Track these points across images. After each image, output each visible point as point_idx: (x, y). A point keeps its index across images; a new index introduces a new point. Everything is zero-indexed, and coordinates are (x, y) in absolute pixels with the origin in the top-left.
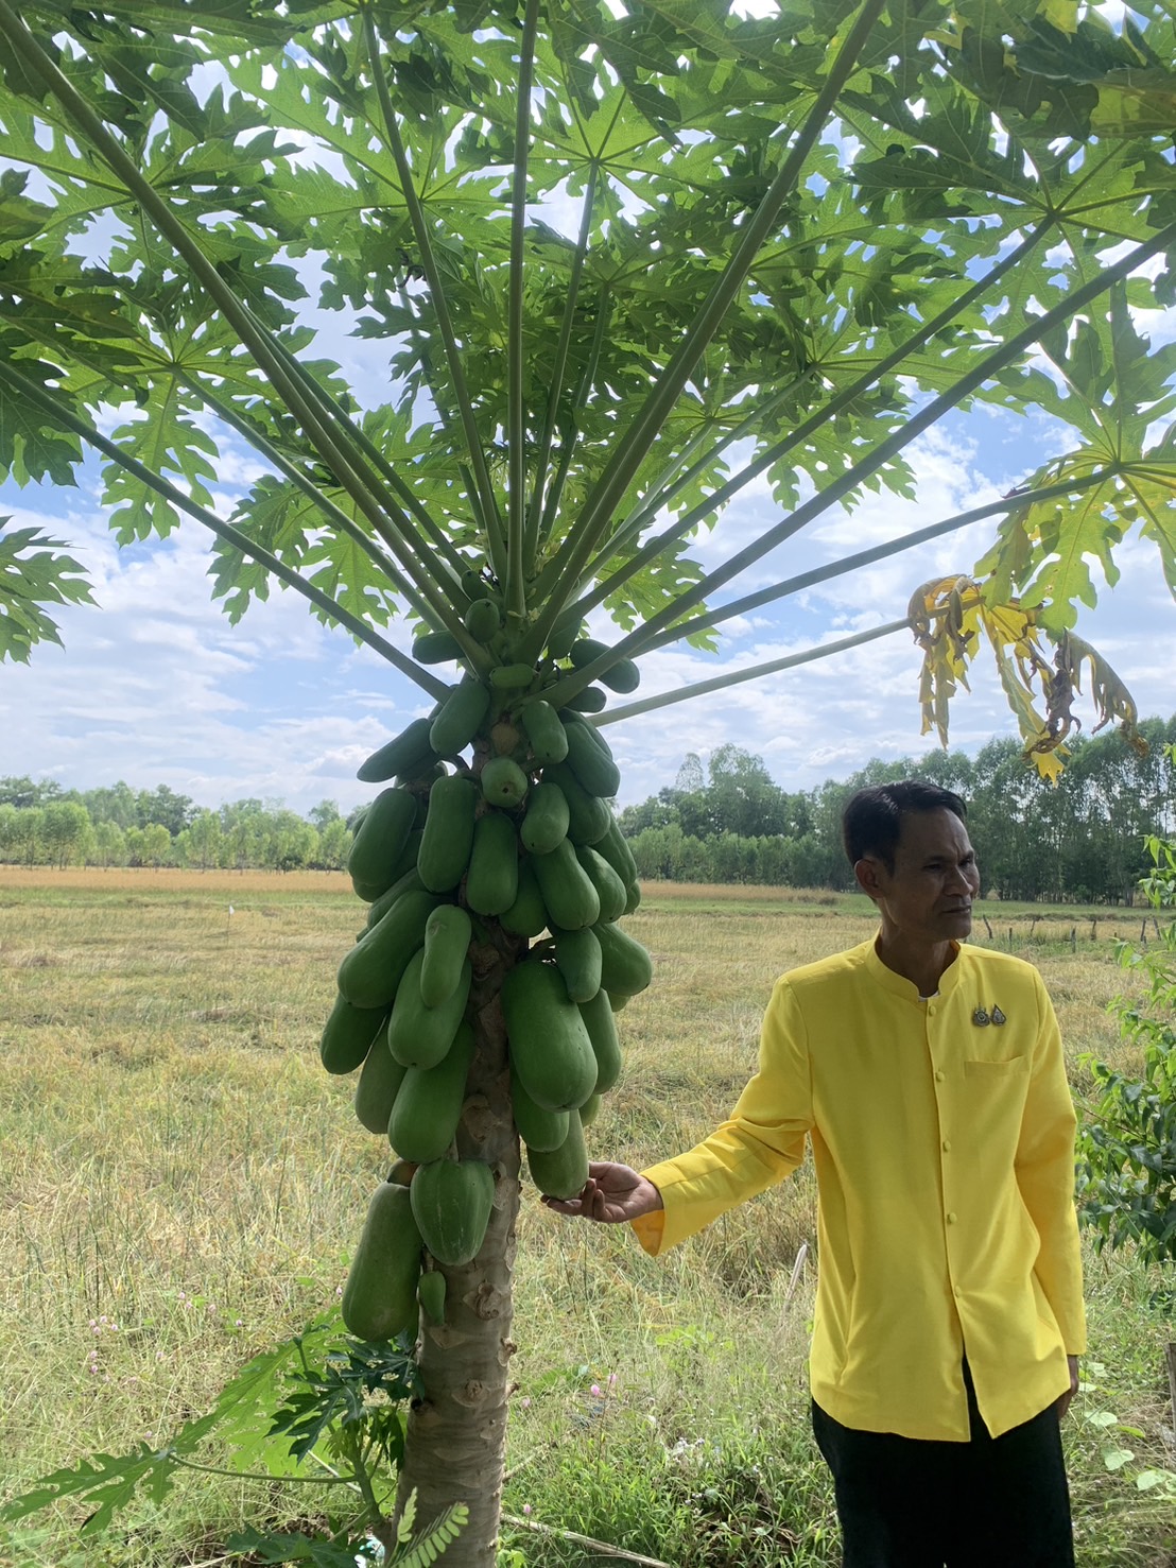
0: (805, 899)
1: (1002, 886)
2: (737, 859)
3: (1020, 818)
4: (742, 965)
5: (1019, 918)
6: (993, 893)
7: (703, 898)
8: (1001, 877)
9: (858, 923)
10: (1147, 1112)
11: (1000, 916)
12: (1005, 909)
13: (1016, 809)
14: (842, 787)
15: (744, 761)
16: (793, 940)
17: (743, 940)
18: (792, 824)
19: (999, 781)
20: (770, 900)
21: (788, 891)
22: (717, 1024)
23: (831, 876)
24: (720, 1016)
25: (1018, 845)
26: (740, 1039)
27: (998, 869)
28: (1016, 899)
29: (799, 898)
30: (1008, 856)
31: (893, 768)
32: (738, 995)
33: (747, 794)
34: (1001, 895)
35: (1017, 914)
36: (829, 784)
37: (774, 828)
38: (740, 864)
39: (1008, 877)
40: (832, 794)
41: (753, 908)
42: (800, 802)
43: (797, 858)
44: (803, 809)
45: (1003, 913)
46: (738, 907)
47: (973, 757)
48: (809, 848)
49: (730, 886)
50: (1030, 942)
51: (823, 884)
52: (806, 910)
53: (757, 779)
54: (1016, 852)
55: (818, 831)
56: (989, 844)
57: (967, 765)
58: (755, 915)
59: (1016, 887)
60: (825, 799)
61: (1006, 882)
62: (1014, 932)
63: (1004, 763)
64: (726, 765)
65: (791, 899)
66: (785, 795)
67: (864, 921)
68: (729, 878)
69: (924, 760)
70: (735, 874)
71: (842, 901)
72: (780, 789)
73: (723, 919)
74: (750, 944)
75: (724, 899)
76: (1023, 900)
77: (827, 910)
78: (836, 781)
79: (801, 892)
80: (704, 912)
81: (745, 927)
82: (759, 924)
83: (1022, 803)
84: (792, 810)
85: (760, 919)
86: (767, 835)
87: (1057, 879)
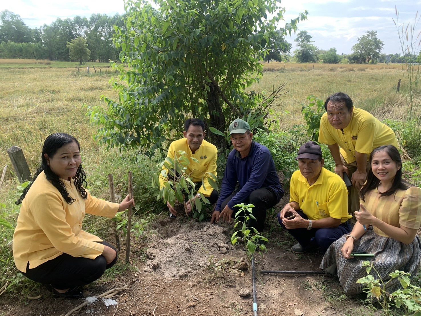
0: (41, 63)
1: (100, 59)
2: (16, 51)
3: (103, 38)
4: (17, 83)
5: (104, 67)
6: (97, 61)
7: (4, 63)
8: (99, 56)
9: (58, 70)
10: (119, 110)
11: (99, 67)
12: (100, 65)
13: (102, 36)
14: (49, 27)
15: (13, 16)
16: (37, 76)
17: (17, 76)
18: (34, 39)
19: (96, 28)
20: (29, 64)
21: (35, 61)
22: (6, 102)
23: (49, 56)
24: (7, 100)
25: (103, 47)
26: (14, 106)
27: (98, 54)
28: (104, 62)
29: (39, 63)
30: (101, 50)
31: (64, 22)
32: (14, 93)
33: (16, 28)
34: (99, 61)
35: (104, 66)
36: (45, 26)
37: (27, 40)
38: (17, 52)
39: (101, 56)
40: (46, 29)
41: (23, 66)
42: (36, 31)
43: (36, 50)
44: (37, 34)
45: (99, 66)
46: (17, 66)
47: (89, 19)
48: (40, 47)
49: (14, 59)
50: (106, 73)
51: (46, 59)
52: (40, 66)
53: (19, 24)
54: (103, 48)
55: (43, 41)
56: (95, 46)
57: (87, 22)
58: (23, 68)
59: (103, 58)
60: (44, 31)
61: (101, 57)
62: (101, 71)
63: (98, 22)
64: (7, 17)
65: (36, 63)
66: (30, 29)
67: (59, 69)
68: (14, 57)
69: (74, 19)
70: (16, 56)
71: (53, 63)
72: (28, 27)
73: (12, 70)
74: (21, 77)
75: (12, 63)
76: (105, 62)
77: (47, 66)
78: (47, 25)
79: (39, 61)
80: (5, 68)
81: (19, 72)
82: (25, 71)
83: (104, 34)
84: (33, 34)
85: (25, 70)
86: (25, 43)
87: (114, 56)
